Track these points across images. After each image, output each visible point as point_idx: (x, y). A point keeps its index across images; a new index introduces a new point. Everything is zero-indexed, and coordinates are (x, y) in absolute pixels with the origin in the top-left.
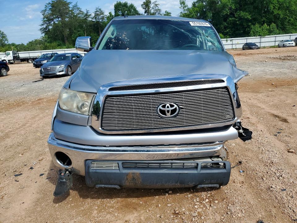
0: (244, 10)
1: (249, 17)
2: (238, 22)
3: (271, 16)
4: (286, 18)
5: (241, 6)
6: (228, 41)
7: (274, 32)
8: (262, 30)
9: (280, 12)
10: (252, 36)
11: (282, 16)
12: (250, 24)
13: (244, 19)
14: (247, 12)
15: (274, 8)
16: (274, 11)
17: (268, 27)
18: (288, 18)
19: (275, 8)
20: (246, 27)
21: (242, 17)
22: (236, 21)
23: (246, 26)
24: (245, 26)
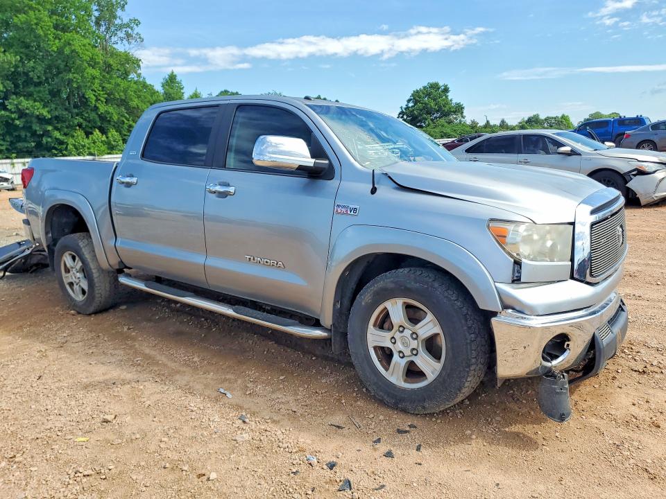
0: (29, 96)
1: (45, 112)
2: (17, 122)
3: (93, 115)
4: (123, 122)
5: (16, 86)
6: (16, 165)
7: (118, 147)
8: (94, 143)
9: (111, 110)
10: (75, 156)
11: (115, 117)
12: (50, 128)
13: (32, 115)
14: (35, 101)
15: (97, 100)
16: (98, 105)
17: (104, 138)
18: (126, 121)
19: (99, 100)
20: (42, 136)
21: (27, 111)
22: (13, 120)
23: (41, 133)
24: (38, 133)
